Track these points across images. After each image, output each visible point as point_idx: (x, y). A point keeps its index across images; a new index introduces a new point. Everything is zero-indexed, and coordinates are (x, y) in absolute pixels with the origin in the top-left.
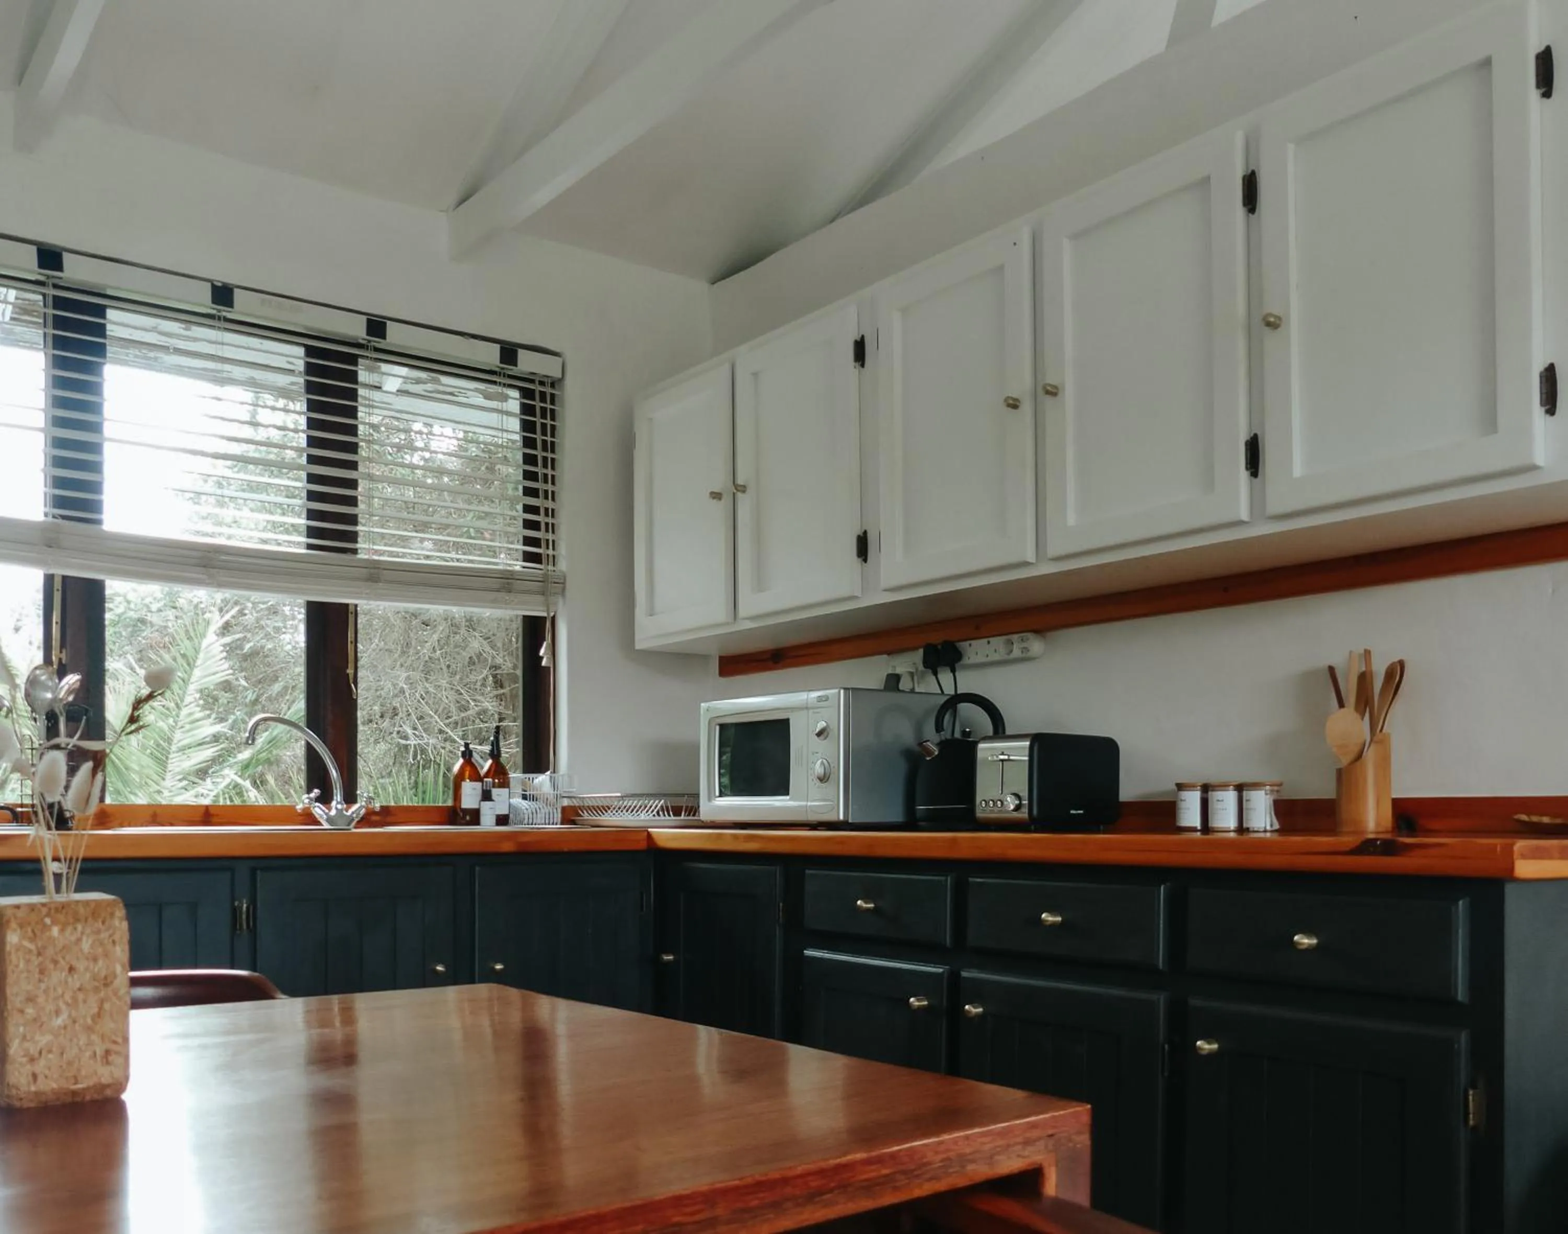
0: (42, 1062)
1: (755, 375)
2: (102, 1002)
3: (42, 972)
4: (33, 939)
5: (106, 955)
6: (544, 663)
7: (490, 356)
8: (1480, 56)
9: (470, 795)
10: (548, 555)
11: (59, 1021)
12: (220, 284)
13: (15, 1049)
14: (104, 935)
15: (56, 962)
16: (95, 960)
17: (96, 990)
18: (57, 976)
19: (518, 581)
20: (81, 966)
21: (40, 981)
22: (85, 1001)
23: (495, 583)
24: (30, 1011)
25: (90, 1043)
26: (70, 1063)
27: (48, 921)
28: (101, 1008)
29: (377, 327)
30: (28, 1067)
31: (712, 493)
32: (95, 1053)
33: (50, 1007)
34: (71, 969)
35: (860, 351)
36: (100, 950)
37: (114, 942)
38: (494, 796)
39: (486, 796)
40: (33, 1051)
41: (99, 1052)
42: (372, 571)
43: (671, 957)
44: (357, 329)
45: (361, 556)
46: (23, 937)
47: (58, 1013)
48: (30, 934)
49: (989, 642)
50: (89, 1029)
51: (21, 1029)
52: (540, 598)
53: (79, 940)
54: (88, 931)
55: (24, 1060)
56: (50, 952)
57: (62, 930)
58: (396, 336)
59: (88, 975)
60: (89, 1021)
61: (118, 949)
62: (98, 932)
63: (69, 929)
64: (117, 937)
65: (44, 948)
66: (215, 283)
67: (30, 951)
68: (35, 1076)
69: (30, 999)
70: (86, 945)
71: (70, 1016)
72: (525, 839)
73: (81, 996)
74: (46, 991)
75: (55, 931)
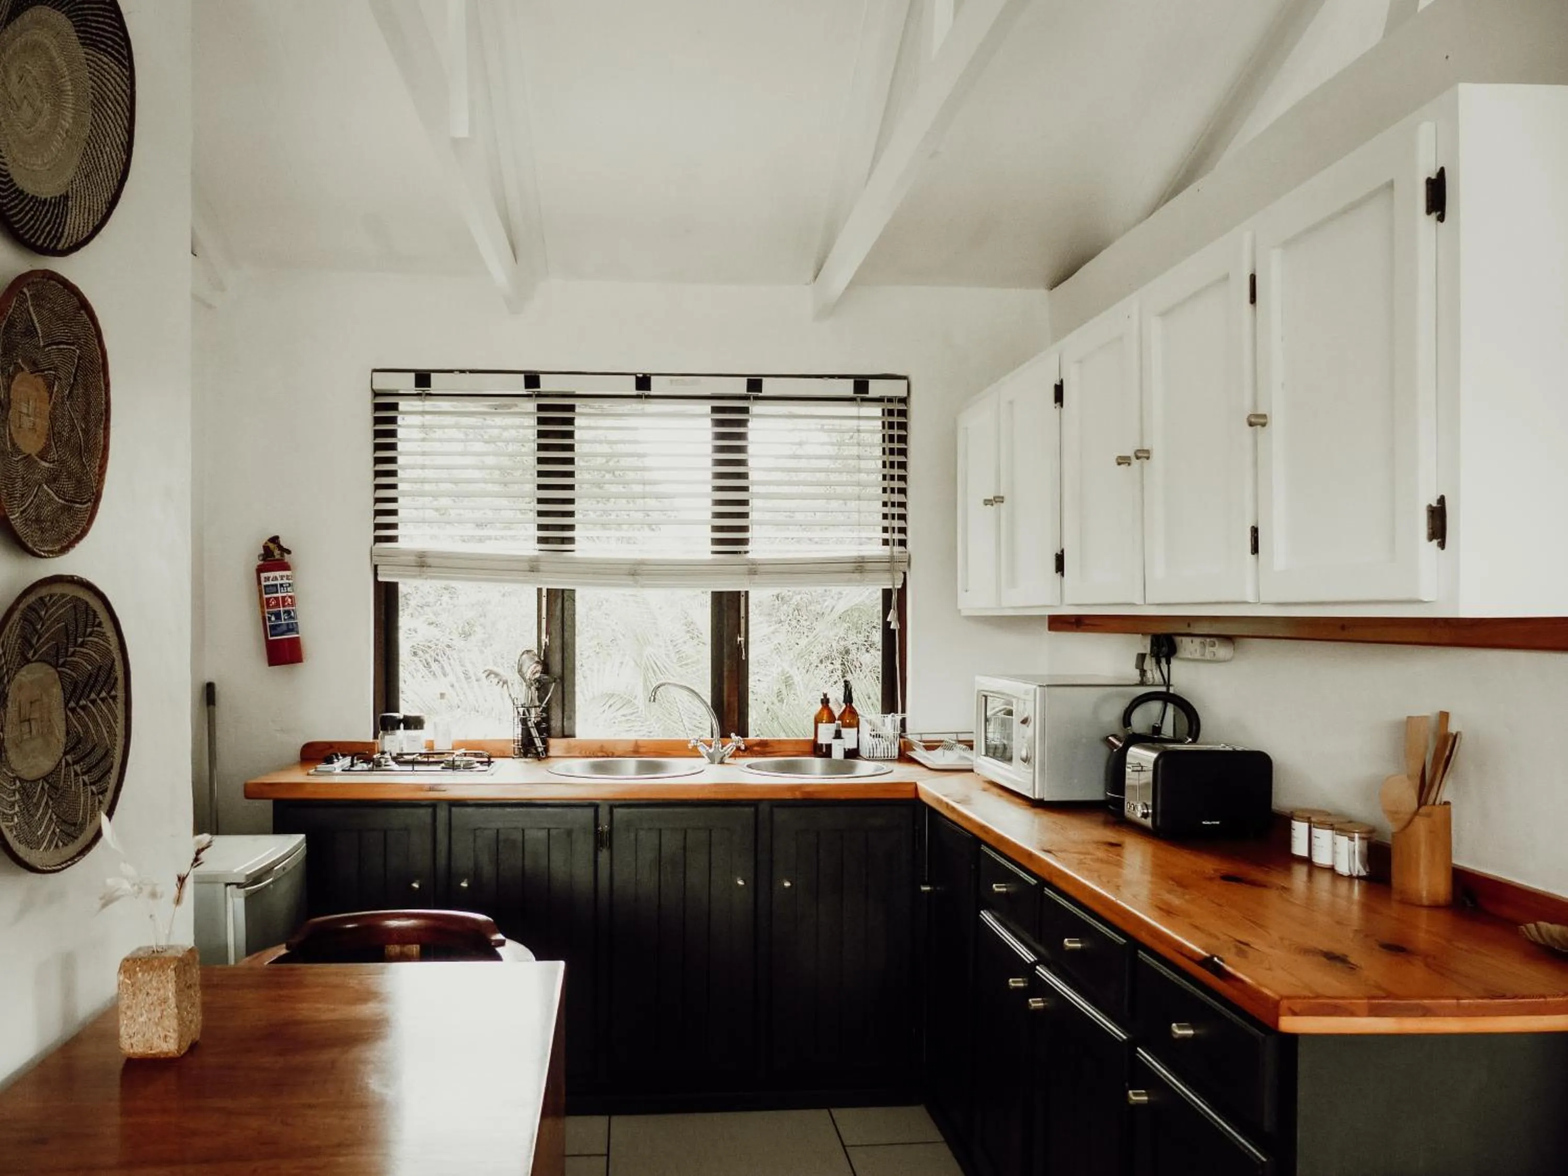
0: (135, 1038)
1: (1011, 403)
2: (163, 1011)
3: (134, 995)
4: (130, 979)
5: (164, 987)
6: (892, 627)
7: (846, 389)
8: (1388, 179)
9: (826, 734)
10: (894, 540)
11: (142, 1019)
12: (641, 375)
13: (123, 1031)
14: (163, 978)
15: (140, 990)
16: (159, 990)
17: (160, 1005)
18: (141, 997)
19: (869, 564)
20: (152, 992)
21: (134, 999)
22: (155, 1010)
23: (850, 567)
24: (129, 1013)
25: (157, 1031)
26: (148, 1040)
27: (138, 969)
28: (162, 1014)
29: (755, 384)
30: (129, 1040)
31: (985, 500)
32: (160, 1036)
33: (138, 1012)
34: (148, 994)
35: (1059, 393)
36: (161, 985)
37: (168, 982)
38: (843, 735)
39: (838, 735)
40: (131, 1033)
41: (162, 1035)
42: (751, 566)
43: (928, 888)
44: (740, 387)
45: (749, 556)
46: (125, 977)
47: (142, 1015)
48: (128, 975)
49: (1192, 642)
50: (157, 1024)
51: (125, 1022)
52: (888, 576)
53: (151, 980)
54: (155, 975)
55: (127, 1037)
56: (137, 984)
57: (143, 975)
58: (768, 388)
59: (155, 997)
60: (157, 1020)
61: (170, 985)
62: (160, 976)
63: (146, 974)
64: (169, 979)
65: (135, 983)
66: (638, 375)
67: (129, 984)
68: (132, 1045)
69: (129, 1007)
70: (154, 983)
71: (147, 1017)
72: (808, 789)
73: (152, 1008)
74: (136, 1004)
75: (140, 975)
